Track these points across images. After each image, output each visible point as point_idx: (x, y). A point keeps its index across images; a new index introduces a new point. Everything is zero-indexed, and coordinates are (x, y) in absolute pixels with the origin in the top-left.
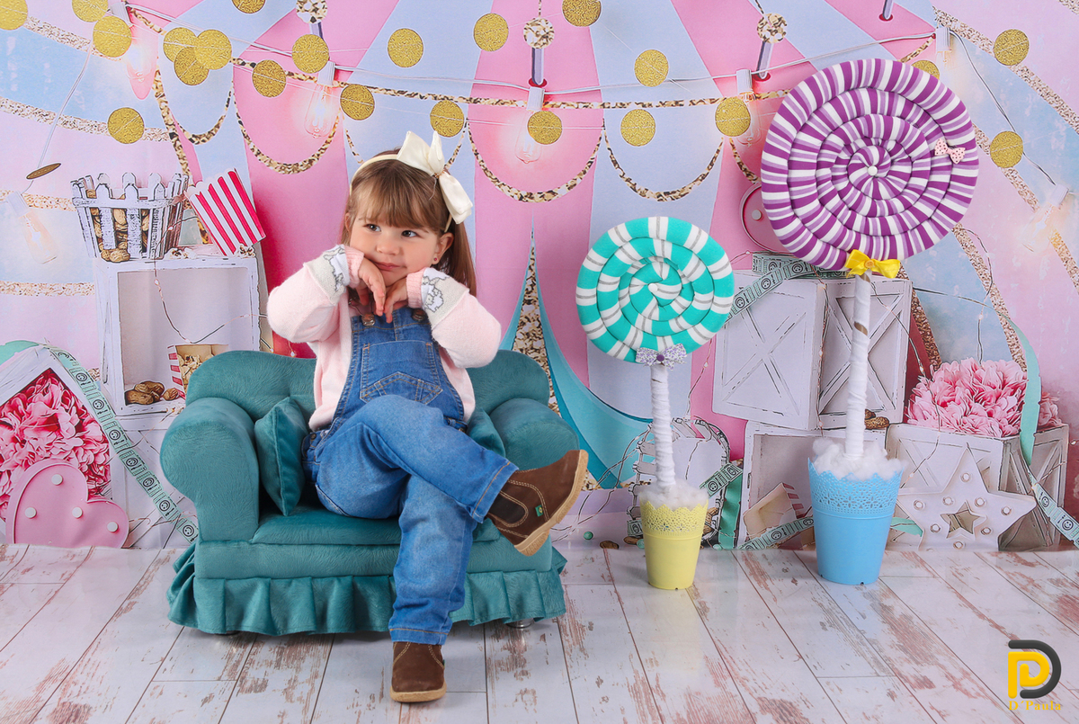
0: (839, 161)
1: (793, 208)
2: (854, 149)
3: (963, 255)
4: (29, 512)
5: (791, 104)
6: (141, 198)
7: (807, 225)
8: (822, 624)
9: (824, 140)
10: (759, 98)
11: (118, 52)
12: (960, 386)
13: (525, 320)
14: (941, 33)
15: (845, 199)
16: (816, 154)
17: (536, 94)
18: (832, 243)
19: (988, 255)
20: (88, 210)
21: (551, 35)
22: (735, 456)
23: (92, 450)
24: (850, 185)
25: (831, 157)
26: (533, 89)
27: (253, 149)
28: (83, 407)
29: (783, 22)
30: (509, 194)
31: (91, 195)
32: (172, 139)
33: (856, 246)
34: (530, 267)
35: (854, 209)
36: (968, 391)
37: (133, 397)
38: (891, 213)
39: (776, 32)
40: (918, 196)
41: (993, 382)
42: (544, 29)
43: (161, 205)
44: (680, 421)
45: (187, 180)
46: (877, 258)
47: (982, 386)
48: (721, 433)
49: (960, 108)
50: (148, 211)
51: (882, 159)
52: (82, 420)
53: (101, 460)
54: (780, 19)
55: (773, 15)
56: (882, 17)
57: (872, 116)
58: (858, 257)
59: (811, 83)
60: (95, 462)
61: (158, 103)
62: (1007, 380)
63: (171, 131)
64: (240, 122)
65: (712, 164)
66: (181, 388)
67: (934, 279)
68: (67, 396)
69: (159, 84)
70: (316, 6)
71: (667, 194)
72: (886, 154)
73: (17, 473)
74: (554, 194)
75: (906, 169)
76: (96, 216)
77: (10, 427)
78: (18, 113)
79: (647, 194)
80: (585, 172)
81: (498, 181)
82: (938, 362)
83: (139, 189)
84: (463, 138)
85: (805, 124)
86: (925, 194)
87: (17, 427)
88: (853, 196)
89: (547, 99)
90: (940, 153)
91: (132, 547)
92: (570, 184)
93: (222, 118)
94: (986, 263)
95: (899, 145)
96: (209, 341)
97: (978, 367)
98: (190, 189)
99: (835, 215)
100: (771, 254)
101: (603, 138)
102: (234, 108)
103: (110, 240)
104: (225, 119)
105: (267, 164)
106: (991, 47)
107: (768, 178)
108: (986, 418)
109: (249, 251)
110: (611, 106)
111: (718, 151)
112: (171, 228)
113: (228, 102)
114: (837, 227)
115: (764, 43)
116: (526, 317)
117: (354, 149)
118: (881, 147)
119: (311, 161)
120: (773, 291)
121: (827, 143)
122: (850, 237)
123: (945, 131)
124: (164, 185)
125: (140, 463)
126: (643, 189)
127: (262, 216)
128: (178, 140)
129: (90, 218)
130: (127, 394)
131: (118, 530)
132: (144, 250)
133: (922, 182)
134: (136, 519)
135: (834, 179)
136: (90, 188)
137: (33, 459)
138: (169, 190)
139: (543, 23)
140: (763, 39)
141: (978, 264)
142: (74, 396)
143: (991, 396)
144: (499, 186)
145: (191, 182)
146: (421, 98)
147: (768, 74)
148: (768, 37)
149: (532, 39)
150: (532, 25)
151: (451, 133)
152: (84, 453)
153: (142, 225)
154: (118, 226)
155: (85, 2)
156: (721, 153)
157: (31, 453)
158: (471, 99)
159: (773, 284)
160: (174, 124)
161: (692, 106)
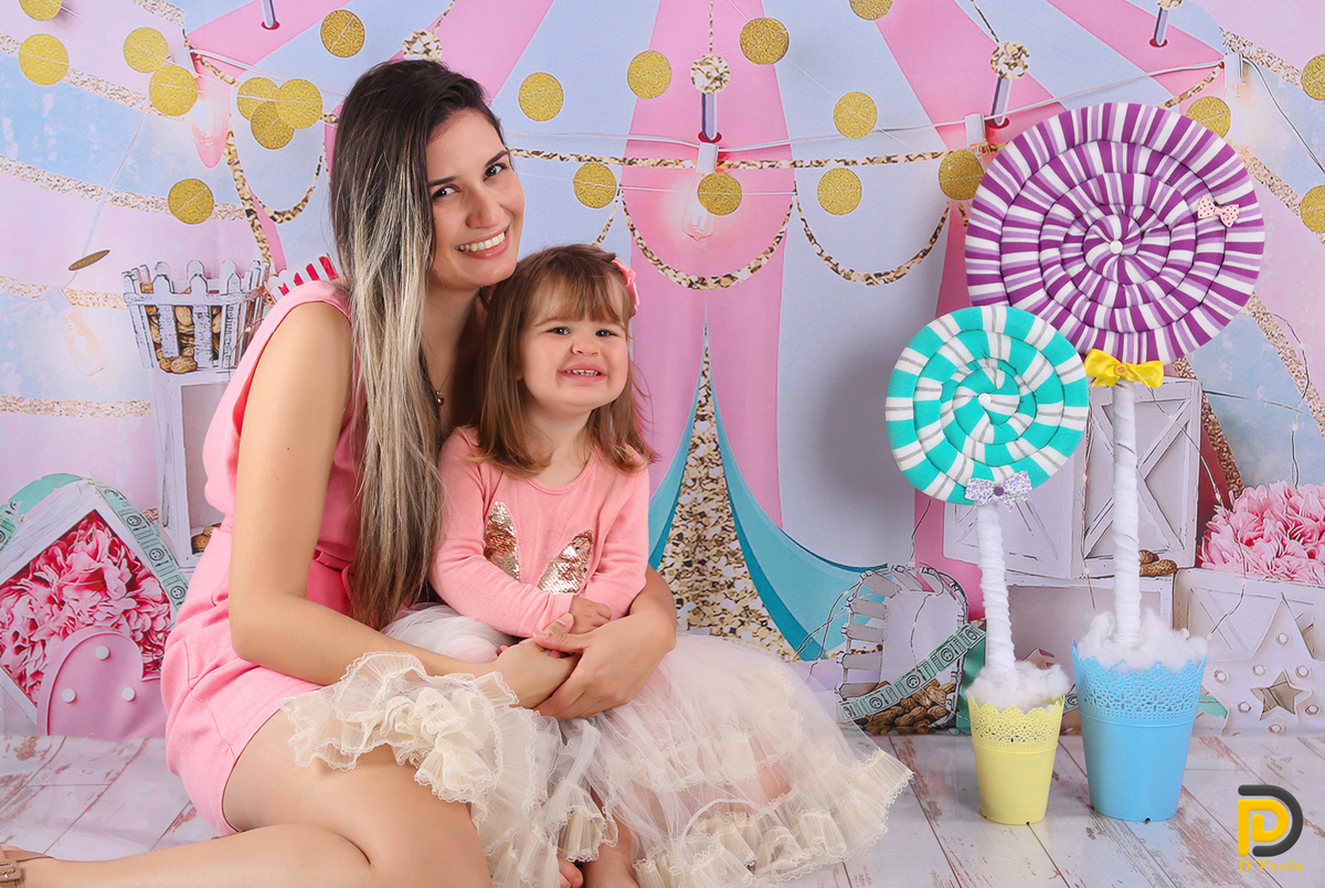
3: (1268, 347)
4: (66, 695)
5: (997, 173)
6: (211, 292)
8: (1089, 830)
9: (1046, 212)
11: (181, 109)
12: (1270, 518)
13: (698, 442)
14: (1232, 61)
15: (1082, 286)
16: (1037, 232)
17: (708, 151)
19: (1302, 346)
20: (143, 309)
21: (726, 77)
22: (975, 614)
23: (148, 613)
24: (1087, 268)
26: (704, 146)
28: (137, 559)
29: (1024, 52)
30: (675, 280)
31: (147, 289)
32: (248, 217)
34: (703, 373)
36: (1280, 524)
37: (200, 544)
38: (1148, 299)
39: (1015, 65)
40: (1182, 275)
41: (1315, 513)
42: (717, 69)
43: (234, 300)
44: (902, 569)
45: (268, 269)
46: (1130, 361)
47: (1299, 518)
48: (956, 584)
50: (219, 308)
51: (1126, 232)
52: (134, 575)
53: (160, 625)
54: (1020, 49)
55: (1011, 43)
56: (1153, 43)
60: (152, 628)
61: (231, 172)
63: (248, 207)
65: (935, 236)
67: (1230, 379)
68: (116, 545)
69: (232, 148)
70: (429, 47)
71: (876, 275)
72: (1131, 224)
73: (53, 643)
74: (732, 278)
77: (46, 584)
78: (57, 188)
79: (853, 276)
80: (772, 250)
81: (662, 263)
82: (1239, 486)
83: (208, 281)
84: (615, 208)
85: (1018, 196)
86: (1192, 272)
87: (55, 584)
88: (1091, 282)
89: (722, 157)
92: (753, 266)
93: (311, 190)
94: (1299, 357)
95: (1147, 212)
97: (1293, 492)
98: (272, 279)
99: (1067, 309)
101: (795, 206)
103: (171, 346)
104: (314, 191)
106: (1298, 78)
107: (973, 265)
108: (1305, 560)
110: (805, 164)
111: (943, 220)
112: (248, 330)
113: (319, 169)
114: (1072, 322)
115: (1000, 80)
116: (700, 438)
118: (1125, 216)
121: (1050, 216)
123: (1210, 186)
124: (240, 275)
126: (847, 270)
128: (256, 218)
129: (146, 318)
130: (194, 540)
132: (215, 357)
135: (1064, 262)
136: (146, 280)
137: (73, 626)
138: (246, 281)
139: (715, 62)
140: (998, 75)
141: (1289, 359)
142: (124, 544)
143: (1313, 531)
144: (663, 270)
145: (273, 270)
146: (562, 159)
147: (1006, 119)
148: (1004, 72)
149: (702, 82)
150: (701, 64)
151: (598, 204)
152: (138, 617)
153: (213, 326)
154: (182, 327)
155: (138, 48)
156: (947, 221)
157: (70, 618)
158: (624, 160)
160: (251, 199)
161: (908, 162)
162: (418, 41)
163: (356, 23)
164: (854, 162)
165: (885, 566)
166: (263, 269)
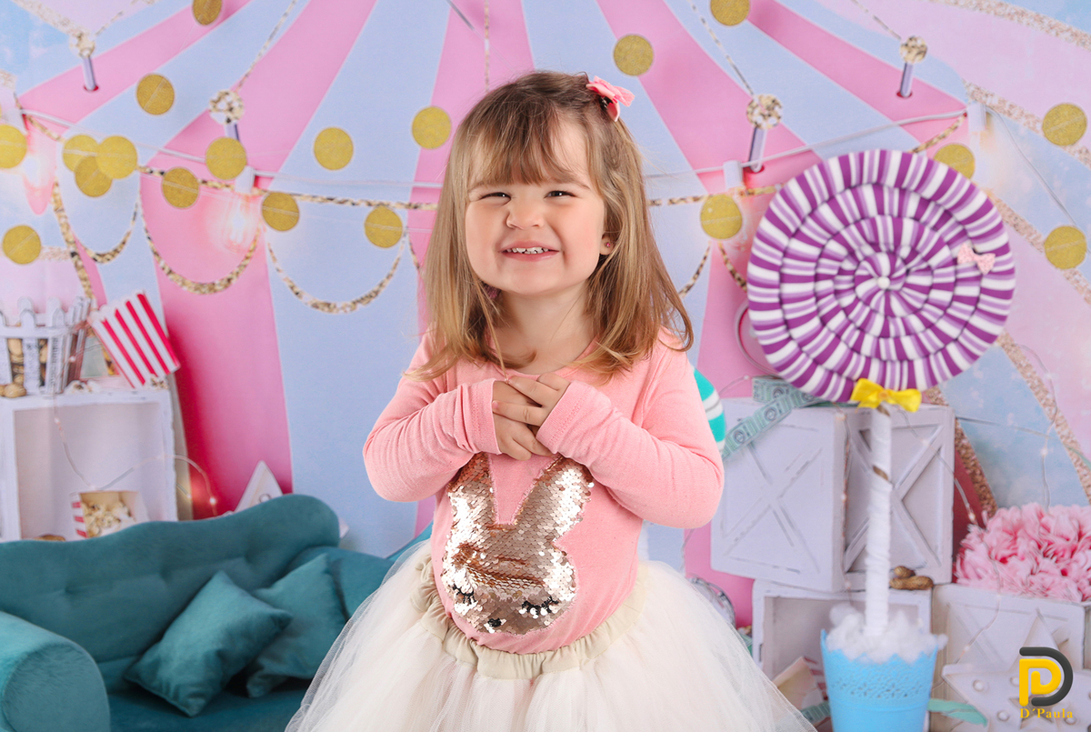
0: (841, 272)
1: (788, 328)
2: (860, 256)
5: (779, 208)
6: (40, 326)
7: (806, 348)
9: (822, 247)
10: (753, 194)
11: (12, 163)
12: (1023, 537)
14: (974, 110)
15: (852, 316)
16: (813, 265)
18: (837, 369)
19: (1049, 376)
22: (743, 622)
24: (857, 300)
25: (831, 267)
29: (778, 104)
32: (73, 258)
33: (865, 375)
35: (863, 329)
36: (1033, 544)
38: (909, 332)
39: (770, 116)
40: (940, 312)
41: (1066, 533)
43: (58, 331)
45: (90, 305)
46: (892, 387)
47: (1051, 537)
48: (723, 595)
49: (987, 206)
50: (46, 341)
51: (893, 270)
55: (766, 96)
56: (899, 94)
57: (879, 220)
58: (866, 388)
59: (802, 181)
61: (57, 218)
62: (1084, 531)
63: (72, 249)
64: (149, 238)
65: (698, 273)
67: (980, 406)
69: (58, 197)
72: (899, 262)
75: (924, 281)
82: (993, 507)
83: (37, 316)
84: (402, 248)
85: (798, 231)
86: (950, 311)
88: (860, 313)
90: (964, 261)
93: (128, 234)
94: (1046, 386)
95: (914, 253)
96: (117, 487)
97: (1044, 513)
98: (94, 314)
99: (838, 337)
100: (774, 379)
102: (141, 222)
103: (5, 374)
104: (132, 234)
105: (180, 284)
106: (1039, 126)
107: (755, 293)
108: (1059, 578)
109: (162, 383)
111: (705, 258)
112: (73, 359)
113: (135, 215)
114: (841, 351)
115: (755, 130)
117: (278, 265)
118: (893, 255)
119: (229, 280)
120: (781, 423)
121: (826, 251)
122: (857, 364)
123: (972, 234)
127: (175, 343)
128: (80, 259)
132: (43, 383)
133: (944, 296)
135: (837, 293)
138: (70, 315)
140: (754, 125)
141: (1040, 388)
143: (1064, 550)
145: (95, 306)
146: (353, 204)
147: (762, 165)
148: (760, 123)
151: (388, 243)
153: (41, 355)
154: (14, 357)
156: (709, 259)
158: (410, 205)
159: (779, 415)
160: (75, 242)
161: (672, 206)
162: (223, 98)
163: (167, 86)
166: (86, 305)
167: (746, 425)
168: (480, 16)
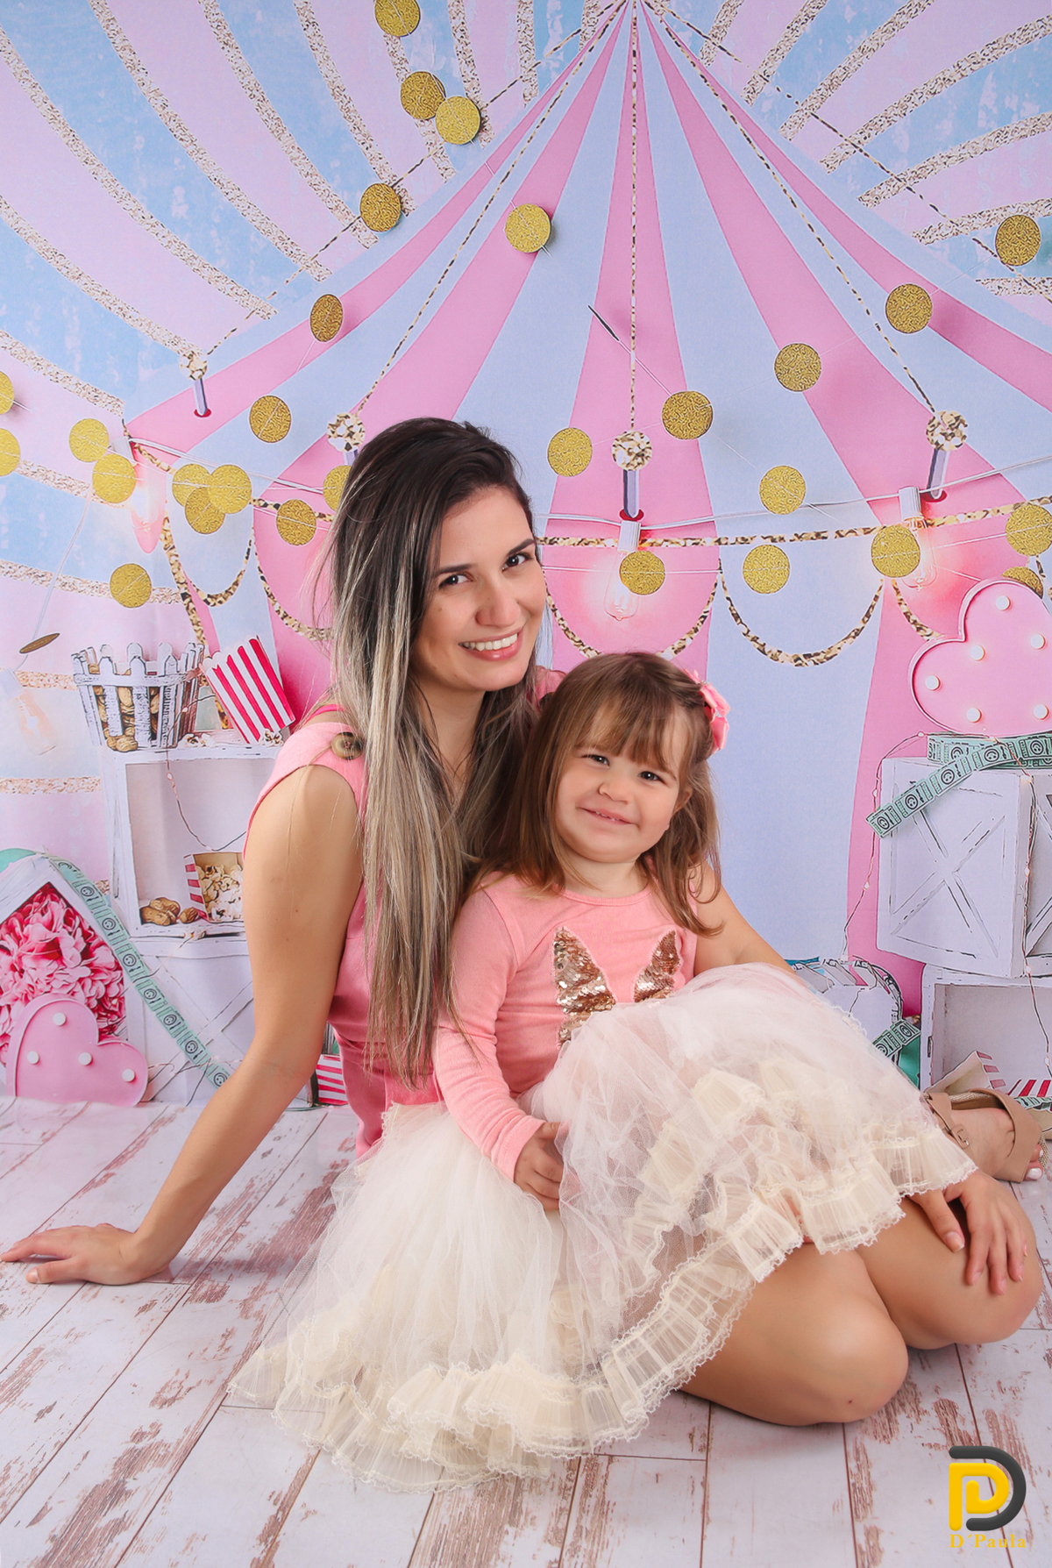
4: (31, 1057)
6: (150, 674)
10: (932, 525)
11: (119, 497)
17: (630, 529)
20: (91, 689)
21: (648, 453)
22: (910, 1010)
23: (102, 980)
26: (626, 524)
27: (278, 612)
28: (90, 929)
29: (962, 422)
31: (94, 670)
32: (184, 600)
37: (148, 915)
39: (953, 435)
42: (639, 446)
43: (172, 681)
44: (834, 963)
45: (202, 651)
48: (890, 977)
50: (157, 689)
52: (88, 944)
53: (114, 991)
54: (957, 418)
55: (948, 413)
60: (106, 995)
61: (167, 556)
63: (183, 591)
64: (263, 578)
65: (868, 615)
66: (202, 907)
68: (71, 915)
69: (168, 534)
70: (352, 429)
71: (805, 656)
73: (18, 1007)
76: (100, 697)
77: (9, 953)
78: (9, 575)
79: (781, 657)
80: (696, 630)
81: (583, 645)
83: (147, 663)
87: (15, 953)
89: (644, 535)
91: (153, 1100)
92: (677, 646)
93: (241, 574)
96: (232, 848)
98: (206, 661)
100: (956, 735)
101: (720, 585)
102: (255, 561)
103: (116, 726)
104: (244, 574)
105: (295, 629)
109: (276, 738)
110: (730, 541)
111: (876, 598)
112: (185, 710)
113: (248, 553)
115: (936, 452)
120: (959, 787)
125: (159, 996)
126: (774, 651)
127: (290, 693)
128: (191, 601)
129: (94, 698)
130: (142, 911)
131: (135, 1080)
132: (154, 737)
134: (157, 1065)
136: (93, 662)
137: (33, 993)
138: (182, 663)
139: (637, 438)
140: (934, 446)
142: (78, 914)
144: (584, 651)
145: (207, 653)
147: (943, 492)
148: (941, 444)
149: (623, 458)
150: (623, 440)
152: (93, 985)
153: (151, 706)
154: (124, 708)
155: (83, 438)
156: (880, 599)
157: (30, 986)
158: (546, 538)
159: (957, 777)
160: (185, 583)
161: (839, 538)
162: (342, 423)
163: (283, 408)
164: (782, 539)
165: (817, 959)
166: (198, 651)
167: (919, 788)
168: (627, 325)
